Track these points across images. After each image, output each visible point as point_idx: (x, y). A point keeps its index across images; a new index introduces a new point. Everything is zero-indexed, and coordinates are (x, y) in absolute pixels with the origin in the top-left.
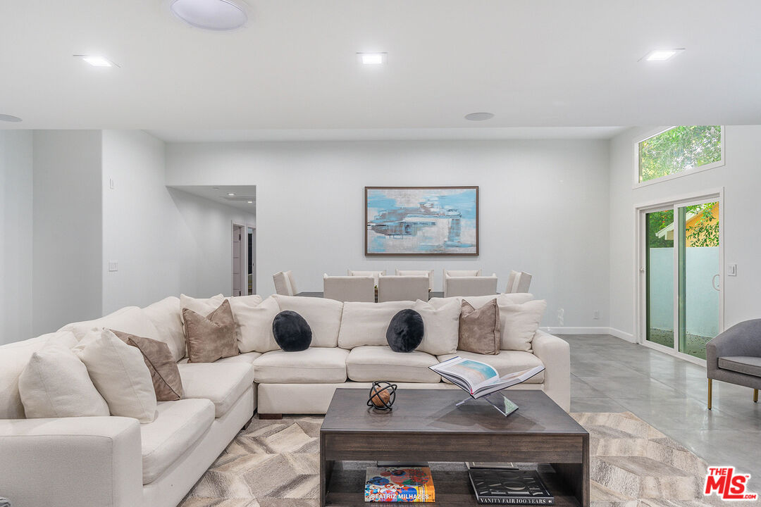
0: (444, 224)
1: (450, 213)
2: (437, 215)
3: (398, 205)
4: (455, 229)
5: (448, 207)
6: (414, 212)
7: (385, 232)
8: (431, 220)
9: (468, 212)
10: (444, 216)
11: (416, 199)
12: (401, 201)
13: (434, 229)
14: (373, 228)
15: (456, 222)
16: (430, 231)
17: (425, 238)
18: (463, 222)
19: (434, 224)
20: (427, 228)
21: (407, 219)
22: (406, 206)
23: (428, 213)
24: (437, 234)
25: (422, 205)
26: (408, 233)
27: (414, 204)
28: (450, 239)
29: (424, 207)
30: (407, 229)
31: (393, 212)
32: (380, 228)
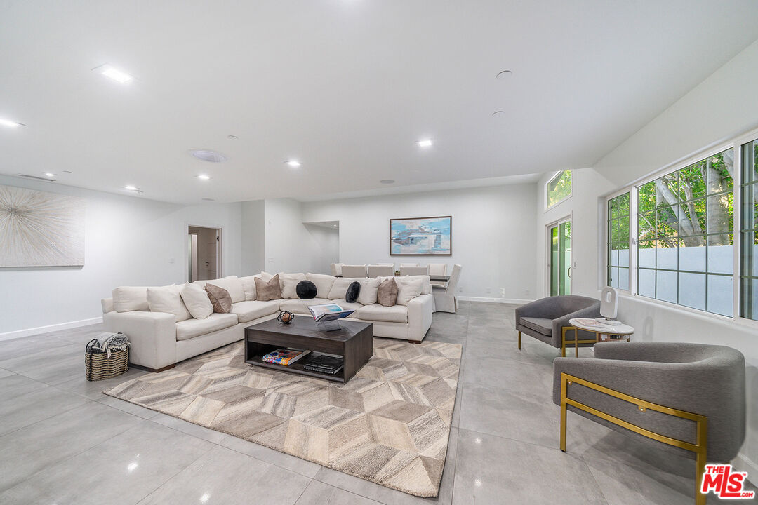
0: (432, 238)
1: (436, 232)
2: (428, 233)
3: (407, 228)
4: (438, 241)
5: (434, 229)
6: (416, 232)
7: (400, 243)
8: (424, 236)
9: (445, 231)
10: (432, 233)
11: (416, 225)
12: (408, 226)
13: (426, 241)
14: (394, 241)
15: (439, 236)
16: (424, 242)
17: (422, 246)
18: (442, 237)
19: (426, 238)
20: (422, 240)
21: (412, 236)
22: (411, 228)
23: (423, 232)
24: (428, 243)
25: (420, 227)
26: (412, 243)
27: (416, 227)
28: (435, 246)
29: (421, 229)
30: (412, 241)
31: (405, 232)
32: (398, 241)
